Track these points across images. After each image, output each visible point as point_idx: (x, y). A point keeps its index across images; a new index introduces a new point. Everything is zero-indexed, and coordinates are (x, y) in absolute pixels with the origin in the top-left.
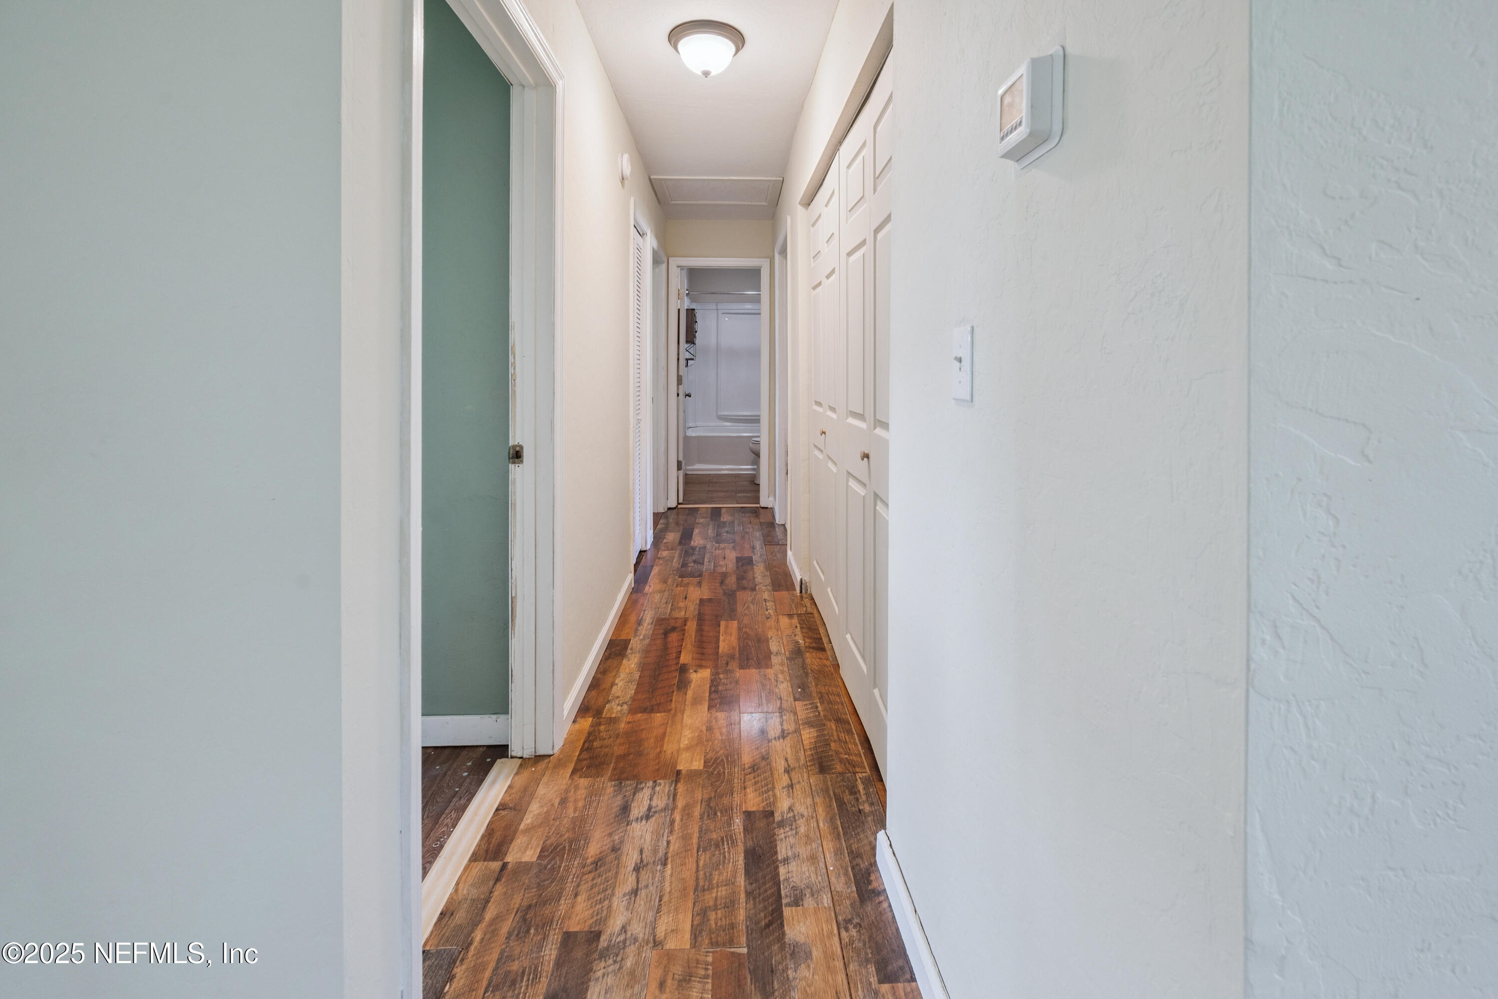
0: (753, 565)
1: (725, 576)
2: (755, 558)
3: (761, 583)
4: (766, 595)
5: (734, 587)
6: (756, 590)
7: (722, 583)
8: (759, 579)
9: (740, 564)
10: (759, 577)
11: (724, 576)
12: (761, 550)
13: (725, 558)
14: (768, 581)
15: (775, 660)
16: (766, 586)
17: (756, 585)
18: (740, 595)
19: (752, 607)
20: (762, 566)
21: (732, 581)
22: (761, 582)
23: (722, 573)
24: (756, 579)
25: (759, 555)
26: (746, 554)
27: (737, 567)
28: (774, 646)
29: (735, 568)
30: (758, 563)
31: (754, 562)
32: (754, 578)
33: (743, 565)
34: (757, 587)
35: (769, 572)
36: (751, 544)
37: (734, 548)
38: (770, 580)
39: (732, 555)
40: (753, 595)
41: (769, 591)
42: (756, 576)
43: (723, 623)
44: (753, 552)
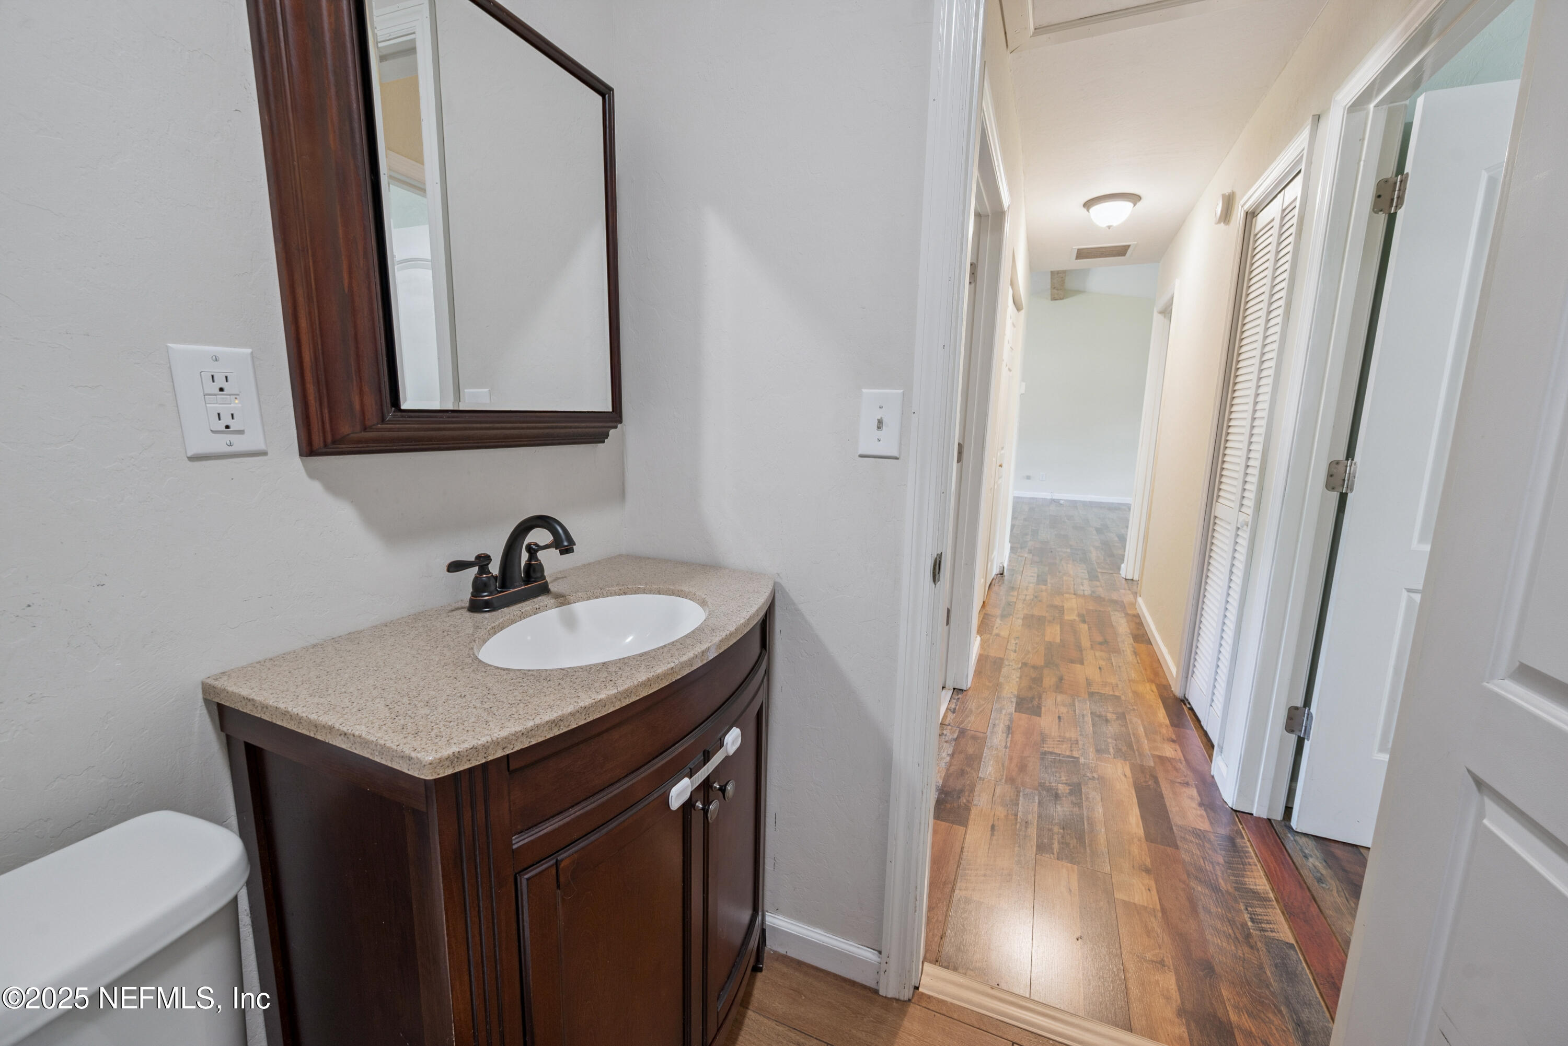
0: (1018, 697)
1: (1057, 687)
2: (1011, 708)
3: (1014, 669)
4: (1013, 656)
5: (1046, 671)
6: (1022, 663)
7: (1061, 679)
8: (1015, 676)
9: (1035, 703)
10: (1014, 677)
11: (1059, 687)
12: (997, 722)
13: (1059, 718)
14: (1004, 671)
15: (1021, 616)
16: (1009, 665)
17: (1020, 668)
18: (1040, 661)
19: (1030, 649)
20: (1005, 692)
21: (1049, 680)
22: (1013, 671)
23: (1061, 692)
24: (1019, 676)
25: (1004, 712)
26: (1023, 720)
27: (1040, 698)
28: (1020, 622)
29: (1044, 696)
30: (1010, 698)
31: (1014, 700)
32: (1021, 677)
33: (1033, 698)
34: (1020, 666)
35: (1000, 681)
36: (1011, 740)
37: (1044, 738)
38: (1003, 670)
39: (1047, 722)
40: (1026, 658)
41: (1008, 659)
42: (1018, 679)
43: (1058, 641)
44: (1011, 720)
